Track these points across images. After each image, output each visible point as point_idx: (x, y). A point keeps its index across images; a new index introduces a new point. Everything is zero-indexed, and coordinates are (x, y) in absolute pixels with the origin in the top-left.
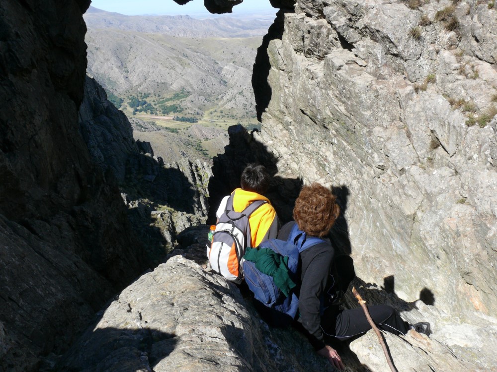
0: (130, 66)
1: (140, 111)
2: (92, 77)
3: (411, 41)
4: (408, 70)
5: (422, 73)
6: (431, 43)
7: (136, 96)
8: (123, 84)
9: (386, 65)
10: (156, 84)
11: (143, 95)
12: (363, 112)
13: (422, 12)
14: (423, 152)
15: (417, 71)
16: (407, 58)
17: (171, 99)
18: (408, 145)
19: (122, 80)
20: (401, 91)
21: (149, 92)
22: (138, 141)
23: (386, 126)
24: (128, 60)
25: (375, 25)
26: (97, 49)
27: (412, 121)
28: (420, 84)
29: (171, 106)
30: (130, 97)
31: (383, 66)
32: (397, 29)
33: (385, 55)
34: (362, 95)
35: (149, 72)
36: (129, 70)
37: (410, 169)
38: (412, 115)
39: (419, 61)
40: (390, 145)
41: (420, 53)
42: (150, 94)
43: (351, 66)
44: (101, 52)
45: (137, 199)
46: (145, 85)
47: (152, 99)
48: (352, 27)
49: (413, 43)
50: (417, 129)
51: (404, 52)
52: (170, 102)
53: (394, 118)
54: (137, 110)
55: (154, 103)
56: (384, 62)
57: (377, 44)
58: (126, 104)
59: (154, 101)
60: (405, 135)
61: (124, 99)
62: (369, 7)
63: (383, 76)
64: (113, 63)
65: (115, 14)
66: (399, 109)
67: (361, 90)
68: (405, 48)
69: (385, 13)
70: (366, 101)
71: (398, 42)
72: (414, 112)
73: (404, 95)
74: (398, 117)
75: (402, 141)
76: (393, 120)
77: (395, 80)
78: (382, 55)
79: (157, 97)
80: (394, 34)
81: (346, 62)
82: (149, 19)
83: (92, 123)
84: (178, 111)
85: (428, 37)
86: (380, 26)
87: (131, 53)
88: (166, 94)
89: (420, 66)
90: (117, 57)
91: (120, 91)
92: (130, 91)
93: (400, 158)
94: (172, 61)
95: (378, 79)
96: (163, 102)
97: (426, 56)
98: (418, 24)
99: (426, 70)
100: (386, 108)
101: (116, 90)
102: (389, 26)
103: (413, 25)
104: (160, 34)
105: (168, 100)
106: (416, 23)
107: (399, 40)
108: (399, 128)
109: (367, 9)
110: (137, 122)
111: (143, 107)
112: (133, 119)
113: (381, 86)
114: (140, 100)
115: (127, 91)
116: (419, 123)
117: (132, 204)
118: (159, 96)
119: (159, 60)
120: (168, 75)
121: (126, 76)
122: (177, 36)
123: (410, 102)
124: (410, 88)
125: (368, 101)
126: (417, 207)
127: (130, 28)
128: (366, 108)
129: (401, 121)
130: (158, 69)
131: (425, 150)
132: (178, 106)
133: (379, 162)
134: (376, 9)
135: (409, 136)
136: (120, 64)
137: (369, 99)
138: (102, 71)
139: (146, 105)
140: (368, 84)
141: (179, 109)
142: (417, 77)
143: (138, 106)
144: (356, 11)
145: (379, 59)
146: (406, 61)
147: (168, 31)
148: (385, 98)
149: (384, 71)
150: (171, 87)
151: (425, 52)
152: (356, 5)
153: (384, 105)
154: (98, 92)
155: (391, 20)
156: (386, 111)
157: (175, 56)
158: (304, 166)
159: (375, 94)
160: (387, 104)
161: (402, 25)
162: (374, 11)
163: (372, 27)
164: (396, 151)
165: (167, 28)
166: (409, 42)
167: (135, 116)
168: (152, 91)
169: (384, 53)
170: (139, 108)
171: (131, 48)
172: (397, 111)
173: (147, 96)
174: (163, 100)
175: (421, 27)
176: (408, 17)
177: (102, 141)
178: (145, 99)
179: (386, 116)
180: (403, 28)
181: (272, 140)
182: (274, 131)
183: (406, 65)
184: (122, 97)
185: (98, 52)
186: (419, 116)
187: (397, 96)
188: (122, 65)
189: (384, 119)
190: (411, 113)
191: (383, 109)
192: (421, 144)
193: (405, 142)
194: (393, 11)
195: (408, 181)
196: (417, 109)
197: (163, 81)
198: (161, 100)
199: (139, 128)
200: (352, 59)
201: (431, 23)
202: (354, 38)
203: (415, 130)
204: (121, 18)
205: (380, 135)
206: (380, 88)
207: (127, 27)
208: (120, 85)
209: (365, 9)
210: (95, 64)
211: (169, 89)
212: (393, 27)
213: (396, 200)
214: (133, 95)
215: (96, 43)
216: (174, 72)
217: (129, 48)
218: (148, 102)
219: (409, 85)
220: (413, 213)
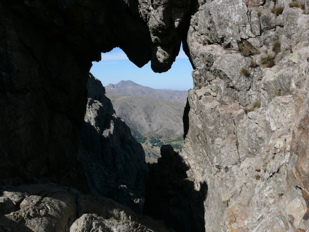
0: (152, 118)
1: (156, 146)
2: (123, 121)
3: (242, 78)
4: (240, 97)
5: (251, 101)
6: (259, 80)
7: (154, 137)
8: (147, 129)
9: (227, 95)
10: (167, 130)
11: (159, 136)
12: (208, 127)
13: (252, 59)
14: (243, 156)
15: (247, 99)
16: (239, 89)
17: (175, 140)
18: (235, 151)
19: (147, 127)
20: (234, 112)
21: (162, 135)
22: (149, 163)
23: (224, 137)
24: (152, 115)
25: (219, 67)
26: (134, 107)
27: (240, 134)
28: (249, 108)
29: (175, 145)
30: (151, 137)
31: (225, 95)
32: (232, 69)
33: (226, 88)
34: (208, 115)
35: (163, 123)
36: (152, 121)
37: (232, 167)
38: (241, 130)
39: (249, 92)
40: (223, 151)
41: (249, 86)
42: (163, 136)
43: (207, 97)
44: (136, 109)
45: (140, 198)
46: (160, 130)
47: (164, 139)
48: (209, 70)
49: (243, 79)
50: (243, 139)
51: (237, 85)
52: (175, 142)
53: (230, 132)
54: (154, 145)
55: (165, 142)
56: (226, 92)
57: (222, 80)
58: (148, 141)
59: (165, 141)
60: (235, 144)
61: (147, 138)
62: (217, 56)
63: (225, 102)
64: (143, 116)
65: (147, 87)
66: (234, 125)
67: (208, 111)
68: (237, 82)
69: (226, 59)
70: (210, 119)
71: (232, 78)
72: (242, 128)
73: (237, 115)
74: (233, 131)
75: (231, 148)
76: (229, 133)
77: (234, 105)
78: (224, 88)
79: (167, 138)
80: (230, 72)
81: (204, 93)
82: (167, 92)
83: (119, 148)
84: (179, 148)
85: (256, 76)
86: (221, 67)
87: (154, 111)
88: (173, 137)
89: (249, 95)
90: (146, 112)
91: (145, 133)
92: (151, 133)
93: (226, 159)
94: (178, 117)
95: (221, 105)
96: (171, 142)
97: (254, 88)
98: (248, 66)
99: (254, 98)
100: (224, 124)
101: (143, 132)
102: (226, 67)
103: (244, 67)
104: (172, 101)
105: (173, 141)
106: (247, 65)
107: (233, 77)
108: (233, 139)
109: (216, 57)
110: (153, 152)
111: (158, 144)
112: (151, 150)
113: (222, 109)
114: (157, 139)
115: (150, 133)
116: (244, 135)
117: (136, 201)
118: (168, 138)
119: (170, 116)
120: (175, 126)
121: (150, 124)
122: (183, 103)
123: (241, 121)
124: (241, 111)
125: (212, 119)
126: (231, 196)
127: (155, 96)
128: (211, 124)
129: (235, 134)
130: (169, 121)
131: (245, 154)
132: (179, 145)
133: (216, 163)
134: (221, 57)
135: (237, 145)
136: (147, 117)
137: (213, 118)
138: (136, 120)
139: (160, 143)
140: (213, 107)
141: (180, 147)
142: (247, 103)
143: (155, 143)
144: (210, 59)
145: (222, 90)
146: (239, 91)
147: (177, 100)
148: (224, 117)
149: (226, 99)
150: (176, 133)
151: (253, 86)
152: (209, 55)
153: (223, 122)
154: (126, 130)
155: (228, 63)
156: (224, 126)
157: (180, 114)
158: (196, 172)
159: (218, 115)
160: (225, 121)
161: (236, 66)
162: (219, 58)
163: (217, 68)
164: (225, 154)
165: (177, 98)
166: (241, 78)
167: (153, 149)
168: (164, 135)
169: (226, 86)
170: (155, 144)
171: (154, 108)
172: (232, 127)
173: (161, 137)
174: (170, 140)
175: (250, 68)
176: (241, 61)
177: (124, 160)
178: (159, 139)
179: (224, 130)
180: (237, 68)
181: (188, 156)
182: (189, 150)
183: (239, 94)
184: (146, 136)
185: (135, 109)
186: (245, 130)
187: (232, 116)
188: (148, 117)
189: (223, 132)
190: (240, 128)
191: (222, 125)
192: (243, 150)
193: (233, 148)
194: (231, 57)
195: (230, 177)
196: (244, 125)
197: (171, 129)
198: (169, 140)
199: (154, 156)
200: (208, 92)
201: (257, 66)
202: (210, 78)
203: (241, 140)
204: (150, 90)
205: (218, 144)
206: (221, 110)
207: (153, 95)
208: (145, 129)
209: (215, 57)
210: (132, 116)
211: (175, 134)
212: (229, 68)
213: (220, 190)
214: (153, 136)
215: (134, 104)
216: (179, 124)
217: (153, 108)
218: (161, 141)
219: (242, 108)
220: (228, 200)
